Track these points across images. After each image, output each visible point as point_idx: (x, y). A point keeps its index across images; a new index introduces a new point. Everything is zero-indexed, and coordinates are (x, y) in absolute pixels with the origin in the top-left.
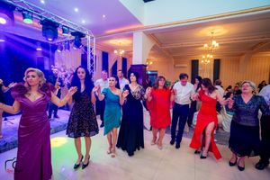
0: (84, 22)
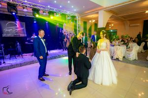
0: (75, 10)
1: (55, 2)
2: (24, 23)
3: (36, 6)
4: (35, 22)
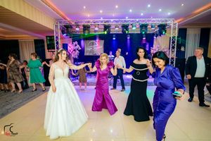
0: (169, 14)
1: (131, 11)
3: (108, 21)
4: (114, 39)
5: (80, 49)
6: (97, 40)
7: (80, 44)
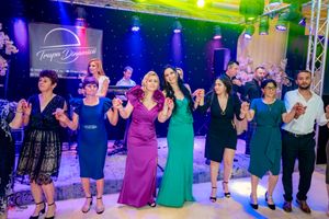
2: (101, 32)
4: (135, 29)
5: (12, 49)
6: (78, 27)
7: (10, 33)
